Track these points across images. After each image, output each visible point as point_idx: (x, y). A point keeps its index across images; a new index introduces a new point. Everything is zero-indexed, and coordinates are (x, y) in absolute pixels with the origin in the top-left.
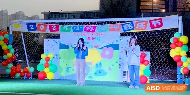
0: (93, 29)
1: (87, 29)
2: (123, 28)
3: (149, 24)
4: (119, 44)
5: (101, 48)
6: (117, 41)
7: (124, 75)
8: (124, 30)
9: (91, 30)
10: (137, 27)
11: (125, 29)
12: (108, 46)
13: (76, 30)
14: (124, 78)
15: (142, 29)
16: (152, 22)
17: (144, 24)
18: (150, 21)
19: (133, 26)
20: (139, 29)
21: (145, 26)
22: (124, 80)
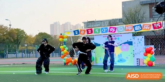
0: (115, 31)
1: (111, 31)
2: (135, 29)
3: (152, 27)
4: (132, 42)
5: (121, 45)
6: (131, 39)
7: (137, 61)
8: (135, 31)
9: (113, 31)
10: (144, 28)
11: (136, 29)
12: (125, 43)
13: (104, 32)
14: (138, 63)
15: (147, 29)
16: (154, 25)
17: (148, 26)
18: (153, 25)
19: (141, 27)
20: (145, 29)
21: (149, 27)
22: (138, 64)
